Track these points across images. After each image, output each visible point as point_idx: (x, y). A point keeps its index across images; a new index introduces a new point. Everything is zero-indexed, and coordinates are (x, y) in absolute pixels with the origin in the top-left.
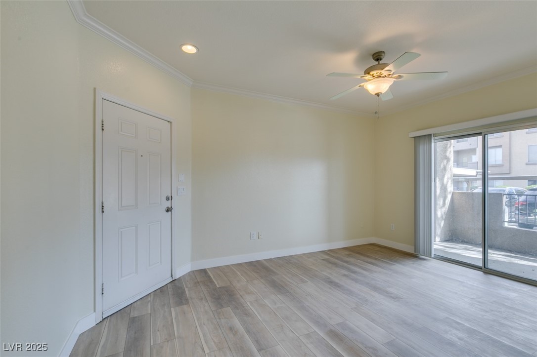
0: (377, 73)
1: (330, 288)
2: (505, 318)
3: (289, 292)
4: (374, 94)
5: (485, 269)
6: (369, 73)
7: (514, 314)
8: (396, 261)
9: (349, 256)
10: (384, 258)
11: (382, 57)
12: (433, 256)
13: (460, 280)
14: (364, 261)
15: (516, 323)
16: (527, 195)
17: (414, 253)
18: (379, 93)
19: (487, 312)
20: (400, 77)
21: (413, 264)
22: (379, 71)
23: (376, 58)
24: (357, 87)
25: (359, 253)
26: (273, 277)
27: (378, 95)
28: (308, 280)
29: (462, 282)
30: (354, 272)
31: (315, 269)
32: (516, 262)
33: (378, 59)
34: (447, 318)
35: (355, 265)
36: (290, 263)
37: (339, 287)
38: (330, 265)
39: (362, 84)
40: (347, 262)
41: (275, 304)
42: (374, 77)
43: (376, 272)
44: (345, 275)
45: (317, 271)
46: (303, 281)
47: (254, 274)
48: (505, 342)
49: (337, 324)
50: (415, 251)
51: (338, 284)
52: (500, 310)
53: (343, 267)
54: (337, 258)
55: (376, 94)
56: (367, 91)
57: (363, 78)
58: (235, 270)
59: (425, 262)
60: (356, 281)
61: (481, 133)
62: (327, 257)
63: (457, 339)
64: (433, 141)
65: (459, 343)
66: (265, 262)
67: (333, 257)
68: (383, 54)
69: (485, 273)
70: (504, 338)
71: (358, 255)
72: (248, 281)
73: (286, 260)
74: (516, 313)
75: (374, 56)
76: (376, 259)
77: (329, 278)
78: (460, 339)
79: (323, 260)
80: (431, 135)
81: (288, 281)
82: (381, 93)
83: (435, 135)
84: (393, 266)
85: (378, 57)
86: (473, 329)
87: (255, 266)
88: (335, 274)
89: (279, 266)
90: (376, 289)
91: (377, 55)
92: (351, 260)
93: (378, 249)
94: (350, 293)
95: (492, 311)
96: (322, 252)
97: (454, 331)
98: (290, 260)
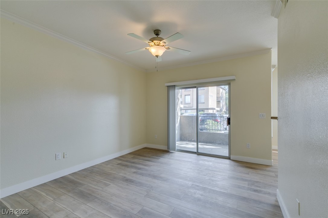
0: (157, 43)
1: (127, 185)
2: (212, 177)
3: (97, 198)
4: (155, 56)
5: (198, 153)
6: (152, 41)
7: (214, 173)
8: (160, 157)
9: (133, 158)
10: (153, 156)
11: (159, 33)
12: (176, 150)
13: (190, 161)
14: (144, 160)
15: (216, 178)
16: (202, 116)
17: (167, 150)
18: (158, 55)
19: (205, 175)
20: (169, 48)
21: (168, 156)
22: (159, 42)
23: (156, 33)
24: (144, 49)
25: (139, 155)
26: (80, 188)
27: (157, 56)
28: (110, 183)
29: (192, 162)
30: (140, 169)
31: (114, 172)
32: (205, 147)
33: (157, 35)
34: (193, 184)
35: (139, 164)
36: (94, 172)
37: (133, 182)
38: (123, 167)
39: (148, 48)
40: (133, 163)
41: (86, 213)
42: (155, 44)
43: (152, 166)
44: (134, 172)
45: (115, 174)
46: (107, 185)
47: (61, 190)
48: (217, 190)
49: (138, 212)
50: (168, 149)
51: (132, 180)
52: (209, 173)
53: (132, 167)
54: (127, 161)
55: (156, 56)
56: (150, 53)
57: (149, 43)
58: (39, 191)
59: (173, 154)
60: (142, 174)
61: (196, 87)
62: (120, 162)
63: (201, 196)
64: (176, 89)
65: (202, 198)
66: (71, 177)
67: (124, 161)
68: (160, 32)
69: (198, 155)
70: (216, 188)
71: (138, 157)
72: (54, 199)
73: (89, 170)
74: (215, 172)
75: (155, 32)
76: (149, 157)
77: (125, 177)
78: (202, 195)
79: (118, 164)
80: (175, 85)
81: (95, 188)
82: (159, 56)
83: (177, 86)
84: (160, 160)
85: (157, 32)
86: (204, 187)
87: (61, 182)
88: (128, 173)
89: (85, 177)
90: (155, 177)
91: (157, 31)
92: (136, 160)
93: (149, 150)
94: (140, 184)
95: (207, 174)
96: (116, 158)
97: (198, 192)
98: (92, 170)
